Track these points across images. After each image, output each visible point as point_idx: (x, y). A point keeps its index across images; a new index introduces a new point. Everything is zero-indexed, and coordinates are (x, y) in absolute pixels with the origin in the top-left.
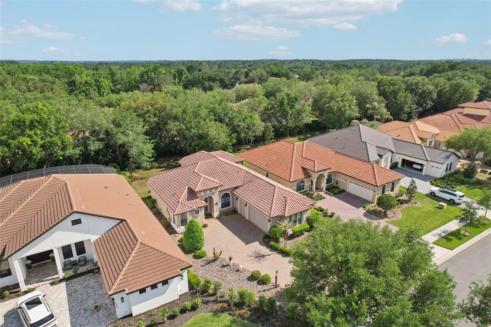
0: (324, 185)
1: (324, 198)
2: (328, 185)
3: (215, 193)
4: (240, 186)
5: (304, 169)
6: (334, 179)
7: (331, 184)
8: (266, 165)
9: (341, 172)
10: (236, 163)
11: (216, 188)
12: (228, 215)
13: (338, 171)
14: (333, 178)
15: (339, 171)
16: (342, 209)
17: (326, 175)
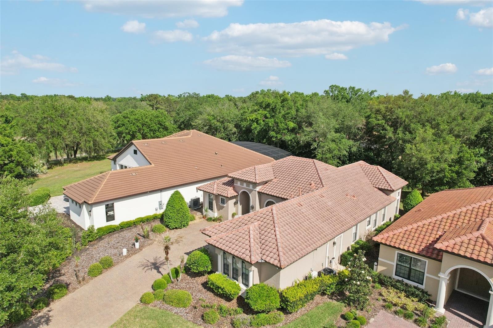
3: (252, 190)
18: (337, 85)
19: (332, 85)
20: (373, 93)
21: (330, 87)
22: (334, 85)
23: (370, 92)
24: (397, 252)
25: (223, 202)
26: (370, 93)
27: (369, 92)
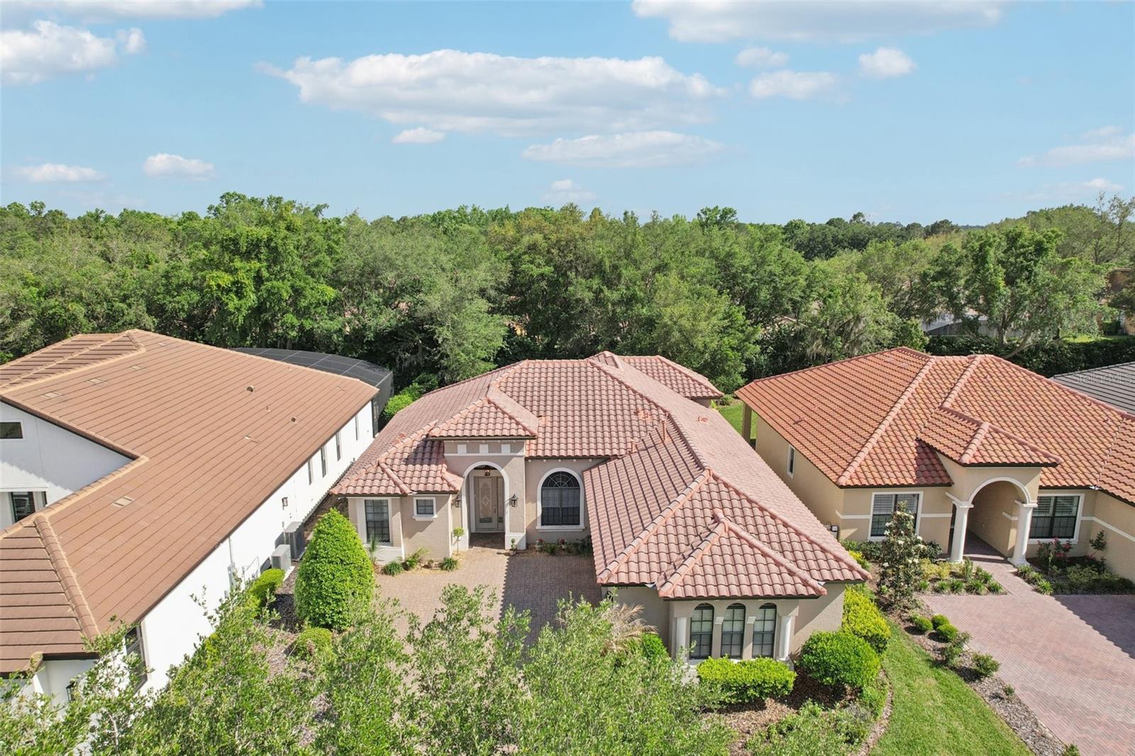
0: (1021, 539)
1: (994, 590)
2: (1048, 545)
3: (509, 458)
4: (616, 457)
5: (927, 452)
6: (1088, 526)
7: (1063, 541)
8: (796, 423)
9: (1117, 493)
10: (693, 399)
11: (517, 441)
12: (553, 552)
13: (1105, 487)
14: (1079, 518)
15: (1111, 490)
16: (1067, 660)
17: (1031, 492)
18: (238, 193)
19: (228, 194)
20: (320, 211)
21: (222, 197)
22: (231, 192)
23: (312, 208)
24: (874, 493)
25: (425, 509)
26: (314, 211)
27: (311, 210)
